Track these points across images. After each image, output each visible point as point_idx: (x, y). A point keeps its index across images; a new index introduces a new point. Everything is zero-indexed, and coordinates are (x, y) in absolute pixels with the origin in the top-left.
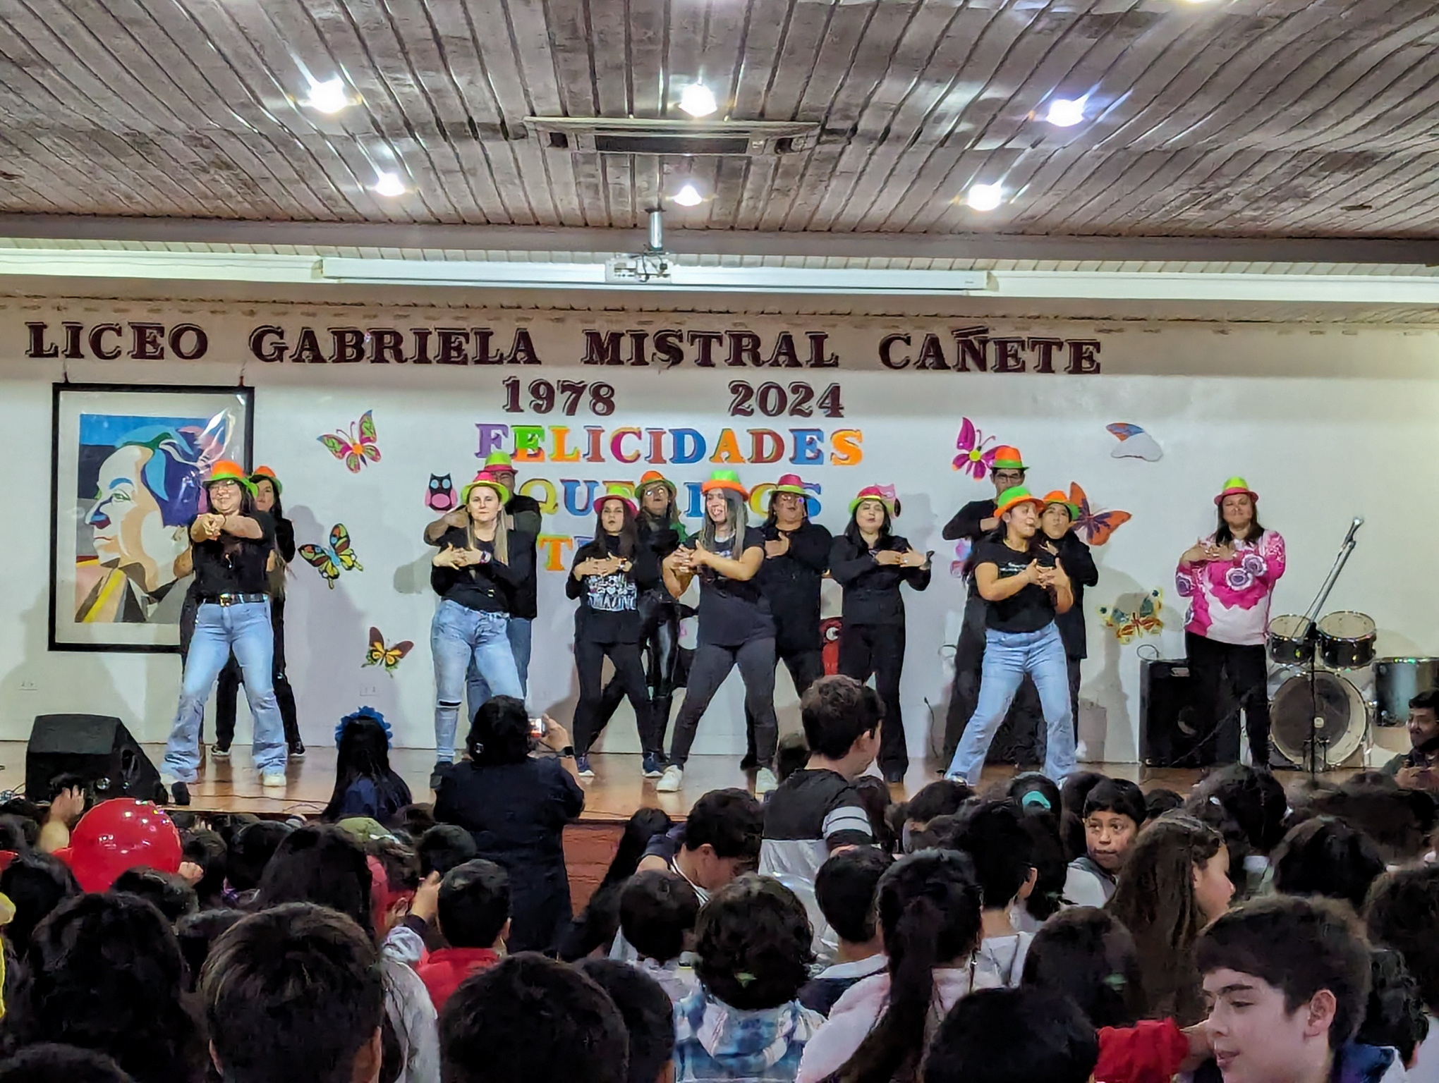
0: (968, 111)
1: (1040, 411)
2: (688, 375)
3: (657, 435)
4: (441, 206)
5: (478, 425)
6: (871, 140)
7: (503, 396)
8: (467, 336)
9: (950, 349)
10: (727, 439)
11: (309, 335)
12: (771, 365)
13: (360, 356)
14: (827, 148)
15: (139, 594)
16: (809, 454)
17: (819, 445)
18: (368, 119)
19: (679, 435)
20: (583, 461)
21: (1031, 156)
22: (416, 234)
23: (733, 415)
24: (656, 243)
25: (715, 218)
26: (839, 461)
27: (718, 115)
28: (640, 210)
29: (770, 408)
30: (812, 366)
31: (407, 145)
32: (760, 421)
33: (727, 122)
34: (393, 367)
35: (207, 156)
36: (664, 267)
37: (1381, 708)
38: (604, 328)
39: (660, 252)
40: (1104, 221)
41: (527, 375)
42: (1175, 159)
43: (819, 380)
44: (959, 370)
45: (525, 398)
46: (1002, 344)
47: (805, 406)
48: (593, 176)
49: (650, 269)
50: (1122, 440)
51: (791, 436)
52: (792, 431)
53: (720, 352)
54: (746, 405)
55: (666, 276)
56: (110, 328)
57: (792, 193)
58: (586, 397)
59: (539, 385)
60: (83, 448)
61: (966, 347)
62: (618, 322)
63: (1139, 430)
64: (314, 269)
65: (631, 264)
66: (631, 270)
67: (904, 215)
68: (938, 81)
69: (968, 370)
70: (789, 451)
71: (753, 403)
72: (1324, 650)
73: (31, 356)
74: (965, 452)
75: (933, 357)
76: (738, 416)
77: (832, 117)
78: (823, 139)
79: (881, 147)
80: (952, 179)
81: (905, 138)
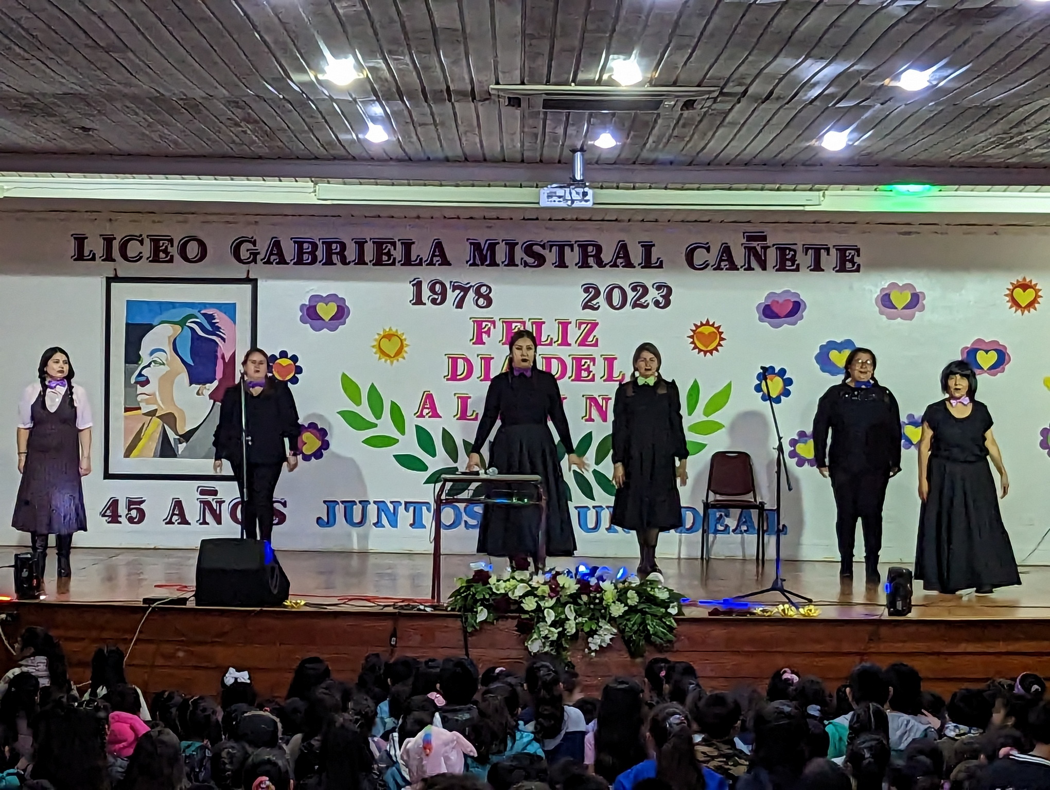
2: (549, 274)
4: (414, 148)
6: (756, 101)
7: (410, 293)
8: (394, 244)
11: (275, 244)
12: (611, 267)
13: (313, 260)
14: (719, 106)
15: (172, 436)
18: (369, 87)
21: (879, 111)
23: (584, 309)
24: (578, 177)
25: (623, 156)
27: (641, 84)
28: (567, 150)
29: (615, 304)
30: (643, 267)
31: (395, 105)
33: (647, 88)
36: (584, 194)
39: (581, 184)
44: (745, 270)
45: (426, 294)
47: (643, 300)
48: (535, 127)
49: (575, 196)
53: (572, 256)
54: (595, 302)
55: (586, 201)
56: (134, 238)
58: (470, 295)
59: (435, 283)
66: (560, 197)
68: (822, 58)
71: (601, 300)
73: (75, 260)
75: (726, 260)
76: (588, 310)
77: (731, 84)
78: (719, 100)
79: (764, 106)
80: (812, 128)
81: (784, 98)
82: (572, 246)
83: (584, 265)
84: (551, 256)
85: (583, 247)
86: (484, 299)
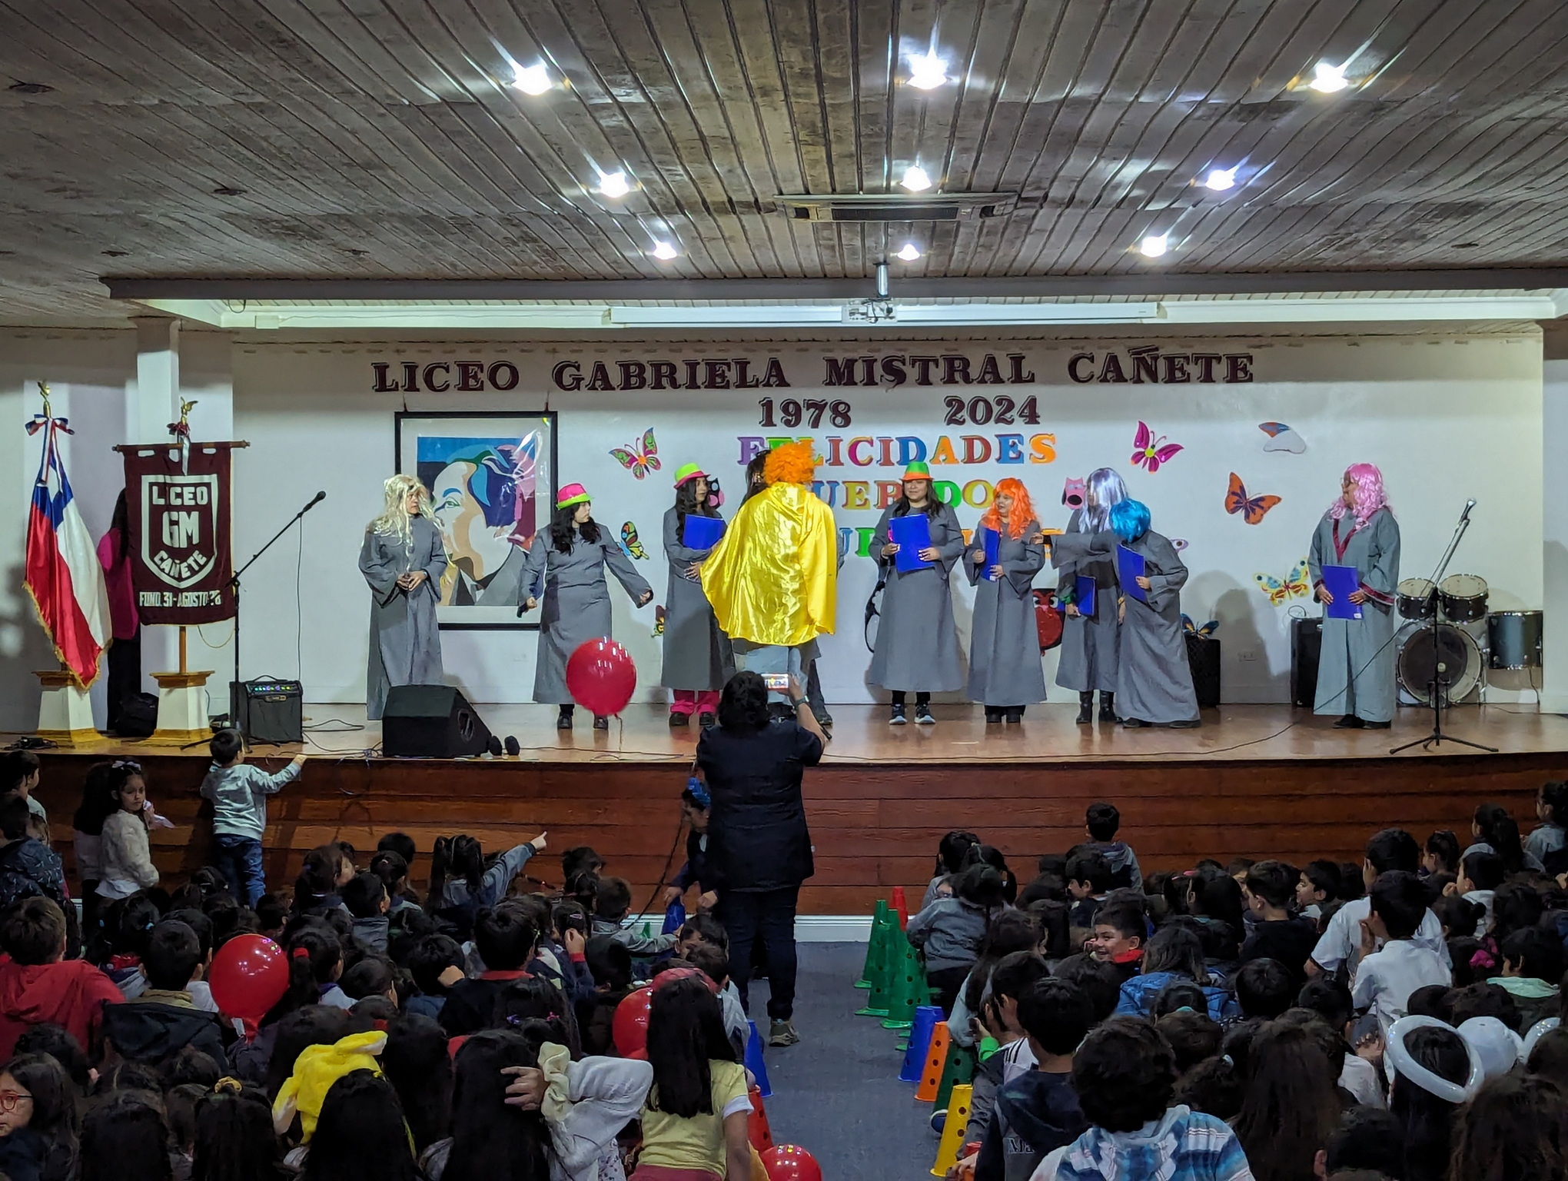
0: (1138, 182)
1: (1202, 414)
2: (910, 392)
3: (886, 443)
4: (706, 265)
5: (739, 438)
6: (1060, 205)
7: (760, 415)
8: (728, 365)
9: (1127, 365)
10: (944, 444)
11: (600, 369)
12: (979, 382)
13: (642, 385)
14: (1022, 212)
15: (469, 582)
16: (1012, 455)
17: (1020, 447)
18: (646, 201)
19: (904, 442)
20: (826, 465)
21: (1192, 214)
22: (686, 288)
23: (948, 424)
24: (883, 291)
25: (931, 268)
26: (1036, 460)
27: (932, 191)
28: (869, 264)
29: (978, 418)
30: (1013, 382)
31: (679, 219)
32: (970, 429)
33: (940, 194)
34: (668, 394)
35: (517, 232)
36: (889, 311)
37: (1493, 654)
38: (841, 357)
39: (887, 298)
40: (1254, 261)
41: (778, 395)
42: (1310, 213)
43: (1019, 394)
44: (1135, 382)
45: (778, 415)
46: (1170, 360)
47: (1008, 415)
48: (831, 239)
49: (878, 313)
50: (1272, 436)
51: (997, 440)
52: (997, 436)
53: (937, 373)
54: (959, 415)
55: (891, 318)
56: (439, 366)
57: (995, 248)
58: (827, 414)
59: (789, 403)
60: (420, 464)
61: (1140, 362)
62: (854, 350)
63: (1286, 428)
64: (604, 316)
65: (863, 309)
66: (863, 314)
67: (1086, 263)
69: (1142, 382)
70: (995, 453)
71: (965, 414)
72: (1446, 606)
73: (377, 390)
74: (1141, 450)
75: (1113, 373)
76: (952, 425)
77: (1027, 188)
78: (1019, 205)
79: (1068, 210)
80: (1127, 233)
81: (1087, 203)
82: (936, 362)
83: (950, 380)
84: (912, 373)
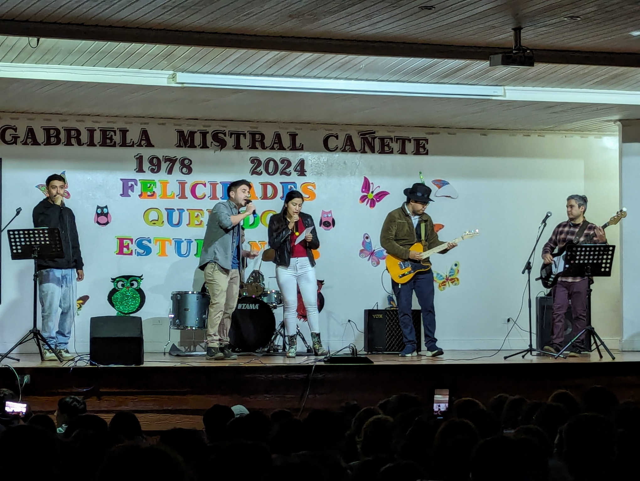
2: (229, 154)
3: (214, 185)
5: (121, 180)
7: (134, 165)
8: (115, 132)
9: (357, 142)
11: (31, 132)
12: (271, 149)
13: (58, 142)
20: (177, 198)
29: (270, 170)
30: (291, 150)
34: (75, 149)
38: (186, 129)
41: (147, 153)
43: (294, 157)
44: (362, 153)
45: (146, 165)
46: (382, 139)
47: (288, 170)
50: (439, 188)
52: (281, 183)
53: (245, 142)
54: (258, 169)
58: (177, 166)
59: (153, 158)
61: (365, 140)
62: (195, 126)
63: (447, 183)
69: (366, 152)
70: (280, 194)
71: (262, 168)
74: (365, 194)
75: (349, 146)
76: (254, 175)
82: (245, 135)
83: (253, 147)
84: (231, 141)
85: (253, 135)
86: (187, 168)
